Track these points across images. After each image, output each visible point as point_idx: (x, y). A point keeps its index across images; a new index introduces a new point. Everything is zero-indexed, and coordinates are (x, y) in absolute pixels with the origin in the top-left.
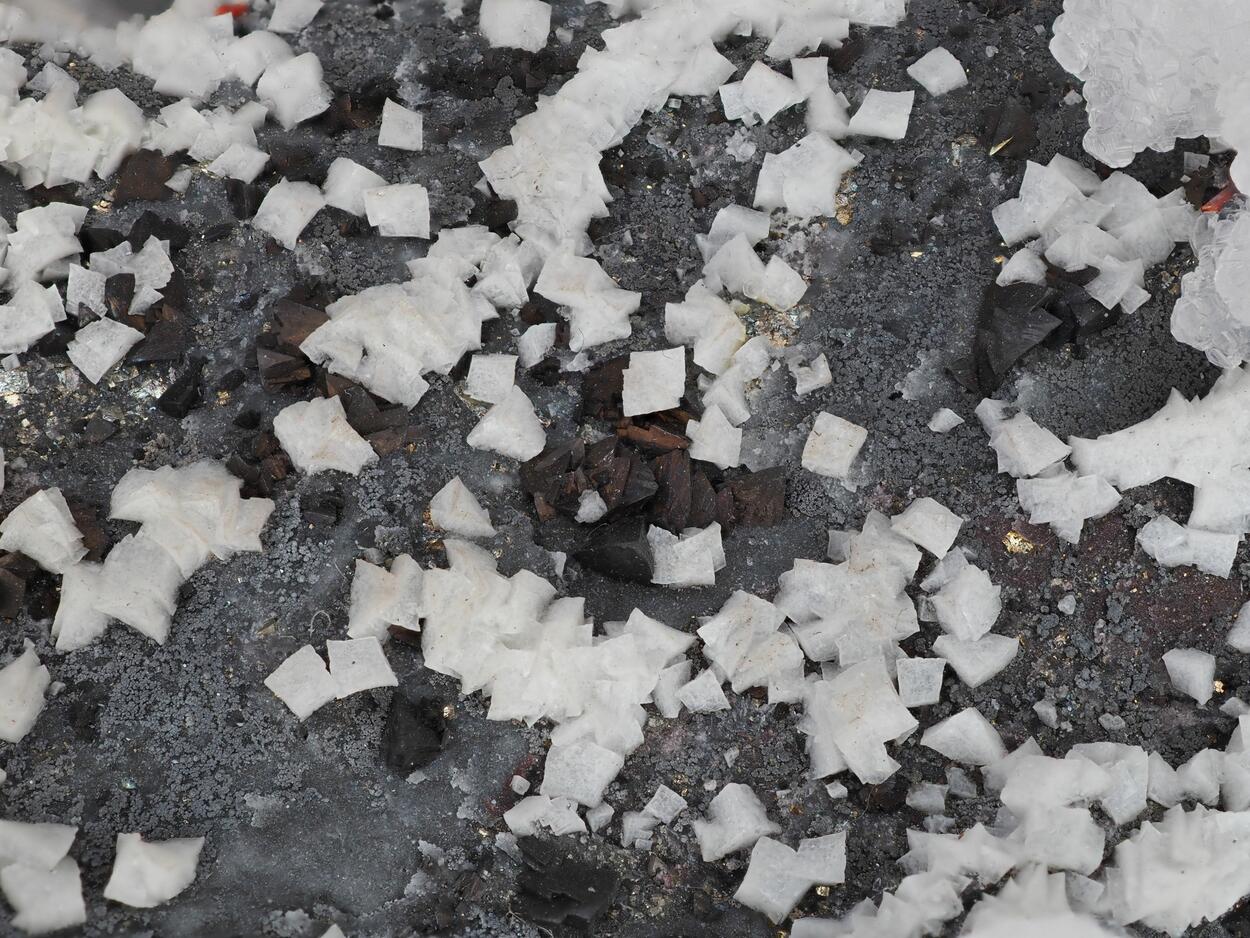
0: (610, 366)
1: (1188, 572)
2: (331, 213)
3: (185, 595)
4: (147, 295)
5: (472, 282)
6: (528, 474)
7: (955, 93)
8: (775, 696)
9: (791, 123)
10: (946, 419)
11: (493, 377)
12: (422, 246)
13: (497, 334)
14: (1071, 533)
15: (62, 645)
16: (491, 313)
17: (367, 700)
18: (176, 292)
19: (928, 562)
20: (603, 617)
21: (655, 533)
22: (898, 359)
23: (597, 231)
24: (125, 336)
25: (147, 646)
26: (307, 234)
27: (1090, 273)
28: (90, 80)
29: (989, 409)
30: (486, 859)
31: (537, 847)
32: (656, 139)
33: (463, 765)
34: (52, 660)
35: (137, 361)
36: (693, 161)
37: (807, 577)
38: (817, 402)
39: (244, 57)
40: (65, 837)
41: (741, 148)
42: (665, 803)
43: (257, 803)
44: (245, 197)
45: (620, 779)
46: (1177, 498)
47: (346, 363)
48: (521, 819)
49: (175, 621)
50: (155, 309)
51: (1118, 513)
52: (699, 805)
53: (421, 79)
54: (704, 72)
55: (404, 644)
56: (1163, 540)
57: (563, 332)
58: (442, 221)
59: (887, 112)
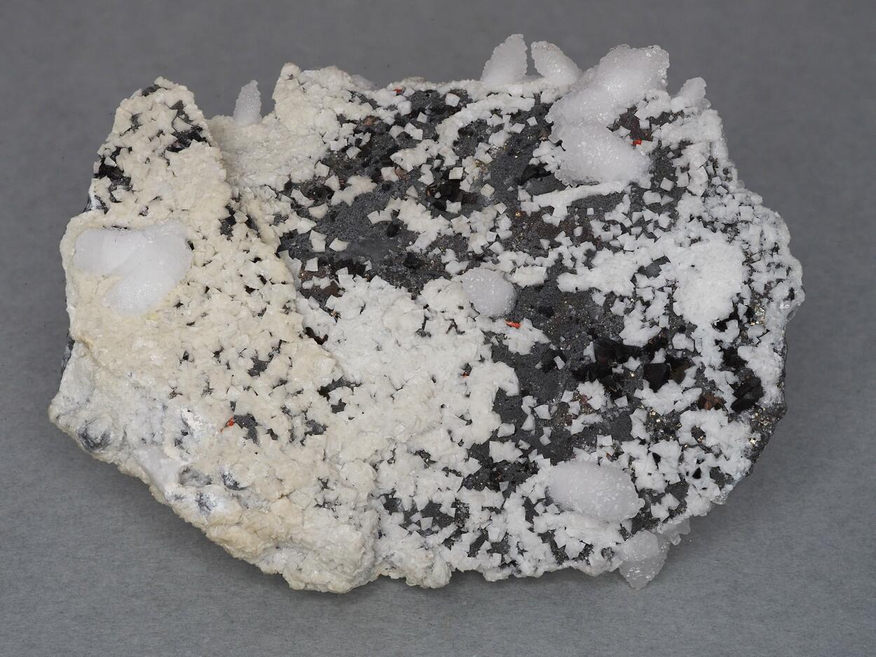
0: (450, 169)
1: (551, 225)
2: (405, 133)
3: (356, 198)
4: (363, 143)
5: (427, 150)
6: (429, 188)
7: (535, 126)
8: (463, 235)
9: (500, 127)
10: (511, 189)
11: (426, 169)
12: (420, 142)
13: (429, 161)
14: (529, 214)
15: (332, 204)
16: (429, 156)
17: (386, 223)
18: (370, 143)
19: (498, 214)
20: (434, 215)
21: (448, 201)
22: (505, 177)
23: (455, 143)
24: (358, 150)
25: (348, 207)
26: (398, 136)
27: (546, 164)
28: (364, 100)
29: (519, 187)
30: (401, 255)
31: (411, 255)
32: (473, 127)
33: (401, 237)
34: (330, 207)
35: (359, 155)
36: (479, 133)
37: (476, 214)
38: (487, 182)
39: (397, 100)
40: (324, 236)
41: (488, 131)
42: (437, 251)
43: (361, 238)
44: (388, 127)
45: (430, 246)
46: (550, 210)
47: (398, 162)
48: (408, 249)
49: (353, 203)
50: (365, 146)
51: (539, 212)
52: (444, 253)
53: (431, 109)
54: (486, 115)
55: (396, 213)
56: (547, 218)
57: (443, 162)
58: (425, 137)
59: (518, 128)
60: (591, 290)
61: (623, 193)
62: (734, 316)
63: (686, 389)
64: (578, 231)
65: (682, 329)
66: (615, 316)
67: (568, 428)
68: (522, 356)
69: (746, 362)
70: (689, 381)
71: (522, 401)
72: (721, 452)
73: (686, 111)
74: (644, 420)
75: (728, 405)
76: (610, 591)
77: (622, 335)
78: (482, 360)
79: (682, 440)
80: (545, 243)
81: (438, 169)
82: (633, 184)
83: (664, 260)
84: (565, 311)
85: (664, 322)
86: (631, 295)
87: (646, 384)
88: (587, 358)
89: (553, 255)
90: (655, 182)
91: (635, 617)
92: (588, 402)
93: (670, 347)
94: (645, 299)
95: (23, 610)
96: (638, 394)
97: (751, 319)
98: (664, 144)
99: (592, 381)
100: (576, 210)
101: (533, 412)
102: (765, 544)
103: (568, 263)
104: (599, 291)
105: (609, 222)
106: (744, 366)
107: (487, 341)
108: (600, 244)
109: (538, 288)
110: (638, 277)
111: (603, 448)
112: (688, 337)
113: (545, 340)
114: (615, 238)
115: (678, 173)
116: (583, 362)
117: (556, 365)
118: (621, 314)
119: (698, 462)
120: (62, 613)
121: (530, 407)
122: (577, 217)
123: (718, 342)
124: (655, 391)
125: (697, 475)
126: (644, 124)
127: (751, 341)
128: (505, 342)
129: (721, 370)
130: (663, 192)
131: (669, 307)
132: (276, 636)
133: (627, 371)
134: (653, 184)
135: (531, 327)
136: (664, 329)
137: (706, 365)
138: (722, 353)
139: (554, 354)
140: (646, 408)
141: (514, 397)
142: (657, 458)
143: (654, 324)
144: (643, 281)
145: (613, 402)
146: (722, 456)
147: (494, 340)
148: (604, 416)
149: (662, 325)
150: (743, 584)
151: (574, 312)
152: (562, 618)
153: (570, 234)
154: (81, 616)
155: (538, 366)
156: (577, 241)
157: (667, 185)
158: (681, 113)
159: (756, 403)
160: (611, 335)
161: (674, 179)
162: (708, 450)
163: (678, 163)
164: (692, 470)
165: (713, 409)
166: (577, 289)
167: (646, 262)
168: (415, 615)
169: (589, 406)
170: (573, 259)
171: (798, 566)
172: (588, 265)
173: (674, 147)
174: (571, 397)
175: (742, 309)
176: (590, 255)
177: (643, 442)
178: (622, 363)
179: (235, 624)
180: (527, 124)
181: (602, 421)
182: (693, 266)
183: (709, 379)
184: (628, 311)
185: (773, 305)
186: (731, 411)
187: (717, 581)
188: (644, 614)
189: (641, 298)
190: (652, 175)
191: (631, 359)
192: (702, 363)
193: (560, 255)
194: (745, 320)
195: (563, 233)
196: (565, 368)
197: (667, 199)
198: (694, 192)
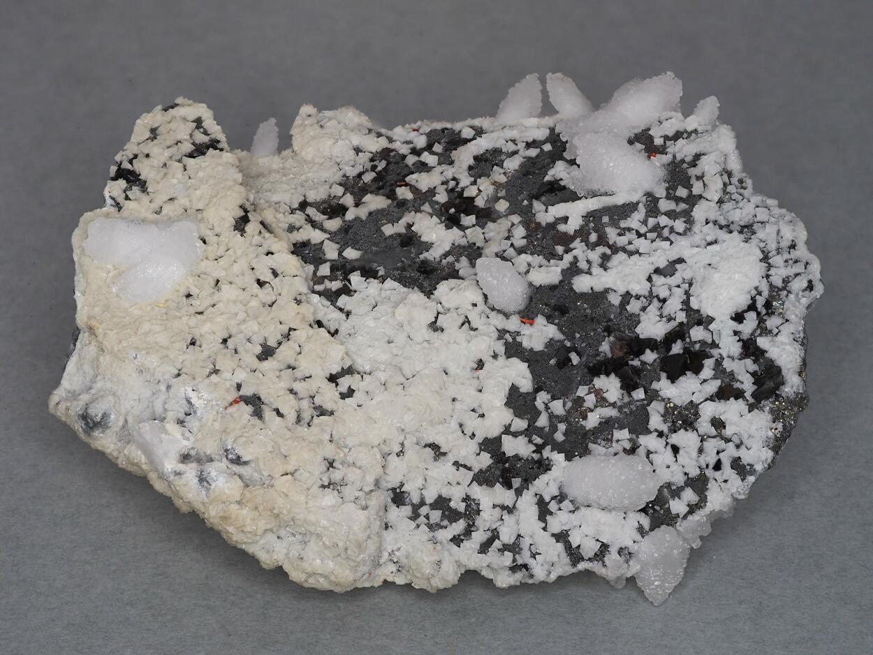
0: (464, 189)
1: (565, 234)
2: (420, 161)
3: (370, 214)
4: (379, 168)
5: (442, 173)
6: (443, 205)
7: (550, 151)
8: (478, 244)
9: (515, 153)
10: (526, 203)
11: (441, 190)
12: (435, 167)
13: (445, 182)
14: (544, 224)
15: (346, 219)
16: (445, 179)
17: (399, 235)
18: (385, 169)
19: (513, 225)
20: (448, 227)
21: (462, 215)
22: (520, 193)
23: (470, 168)
24: (373, 175)
25: (362, 221)
26: (414, 164)
27: (561, 179)
28: (379, 135)
29: (535, 202)
30: (415, 263)
31: (425, 262)
32: (488, 155)
33: (414, 248)
34: (344, 221)
35: (374, 180)
36: (494, 159)
37: (490, 225)
38: (501, 198)
39: (412, 136)
40: (338, 246)
41: (503, 157)
42: (450, 259)
43: (374, 248)
44: (404, 157)
45: (444, 255)
46: (565, 220)
47: (413, 183)
48: (422, 257)
49: (368, 217)
50: (380, 172)
51: (554, 223)
52: (457, 260)
54: (501, 143)
55: (409, 226)
56: (562, 228)
57: (458, 184)
58: (440, 164)
59: (533, 152)
60: (607, 291)
61: (638, 203)
62: (752, 307)
63: (705, 381)
64: (593, 237)
65: (699, 323)
66: (631, 315)
67: (583, 423)
68: (536, 352)
69: (766, 351)
70: (707, 372)
71: (535, 398)
72: (742, 443)
73: (700, 129)
74: (662, 411)
75: (748, 395)
76: (627, 610)
77: (638, 330)
78: (495, 356)
79: (701, 431)
80: (560, 249)
81: (452, 190)
82: (649, 194)
83: (681, 261)
84: (580, 310)
85: (681, 317)
86: (647, 294)
87: (663, 375)
88: (602, 354)
89: (568, 258)
90: (671, 191)
91: (652, 639)
92: (605, 395)
93: (688, 340)
94: (662, 296)
95: (13, 617)
96: (655, 385)
97: (770, 311)
98: (679, 157)
99: (608, 375)
100: (591, 219)
101: (547, 408)
102: (793, 563)
103: (583, 265)
104: (615, 291)
105: (624, 229)
106: (763, 355)
107: (500, 338)
108: (615, 249)
109: (553, 288)
110: (655, 277)
111: (619, 442)
112: (707, 328)
113: (559, 336)
114: (630, 243)
115: (693, 181)
116: (598, 358)
117: (570, 360)
118: (637, 311)
119: (718, 453)
120: (53, 620)
121: (544, 403)
122: (592, 225)
123: (736, 333)
124: (673, 382)
125: (718, 466)
126: (658, 141)
127: (770, 332)
128: (519, 339)
129: (740, 359)
130: (678, 200)
131: (686, 303)
132: (274, 651)
133: (643, 363)
134: (668, 193)
135: (545, 322)
136: (681, 324)
137: (725, 355)
138: (741, 343)
139: (569, 350)
140: (663, 400)
141: (528, 393)
142: (675, 449)
143: (670, 319)
144: (659, 280)
145: (630, 395)
146: (743, 447)
147: (507, 336)
148: (620, 409)
149: (679, 320)
150: (768, 606)
151: (589, 311)
152: (575, 640)
153: (586, 241)
154: (73, 625)
155: (553, 362)
156: (592, 247)
157: (682, 192)
158: (695, 131)
159: (777, 392)
160: (627, 332)
161: (689, 186)
162: (728, 440)
163: (693, 172)
164: (712, 462)
165: (732, 399)
166: (592, 288)
167: (662, 264)
168: (421, 631)
169: (604, 399)
170: (588, 262)
171: (828, 587)
172: (604, 266)
173: (689, 159)
174: (587, 392)
175: (760, 302)
176: (605, 258)
177: (661, 434)
178: (638, 357)
179: (231, 637)
180: (542, 150)
181: (618, 416)
182: (710, 265)
183: (728, 370)
184: (644, 309)
185: (792, 297)
186: (751, 400)
187: (740, 603)
188: (662, 636)
189: (657, 297)
190: (667, 185)
191: (648, 351)
192: (720, 354)
193: (575, 257)
194: (764, 311)
195: (578, 240)
196: (580, 363)
197: (683, 206)
198: (709, 198)
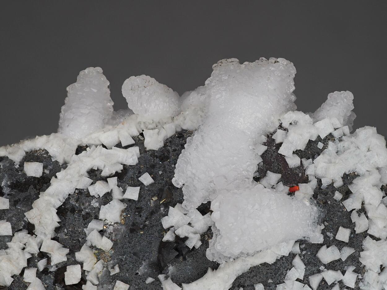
0: (62, 269)
5: (24, 249)
7: (151, 185)
9: (107, 198)
10: (150, 280)
11: (30, 276)
12: (10, 238)
13: (31, 262)
16: (29, 256)
22: (137, 264)
27: (186, 238)
29: (161, 277)
32: (73, 202)
36: (82, 207)
38: (115, 278)
41: (94, 204)
53: (9, 186)
54: (84, 182)
57: (49, 260)
58: (15, 230)
59: (133, 193)
61: (292, 256)
73: (336, 134)
81: (46, 271)
82: (301, 242)
90: (328, 234)
98: (325, 182)
115: (354, 217)
126: (293, 162)
130: (340, 245)
134: (326, 237)
157: (343, 234)
158: (330, 137)
161: (350, 225)
163: (351, 204)
173: (339, 183)
180: (141, 184)
190: (323, 227)
197: (348, 252)
198: (377, 235)
